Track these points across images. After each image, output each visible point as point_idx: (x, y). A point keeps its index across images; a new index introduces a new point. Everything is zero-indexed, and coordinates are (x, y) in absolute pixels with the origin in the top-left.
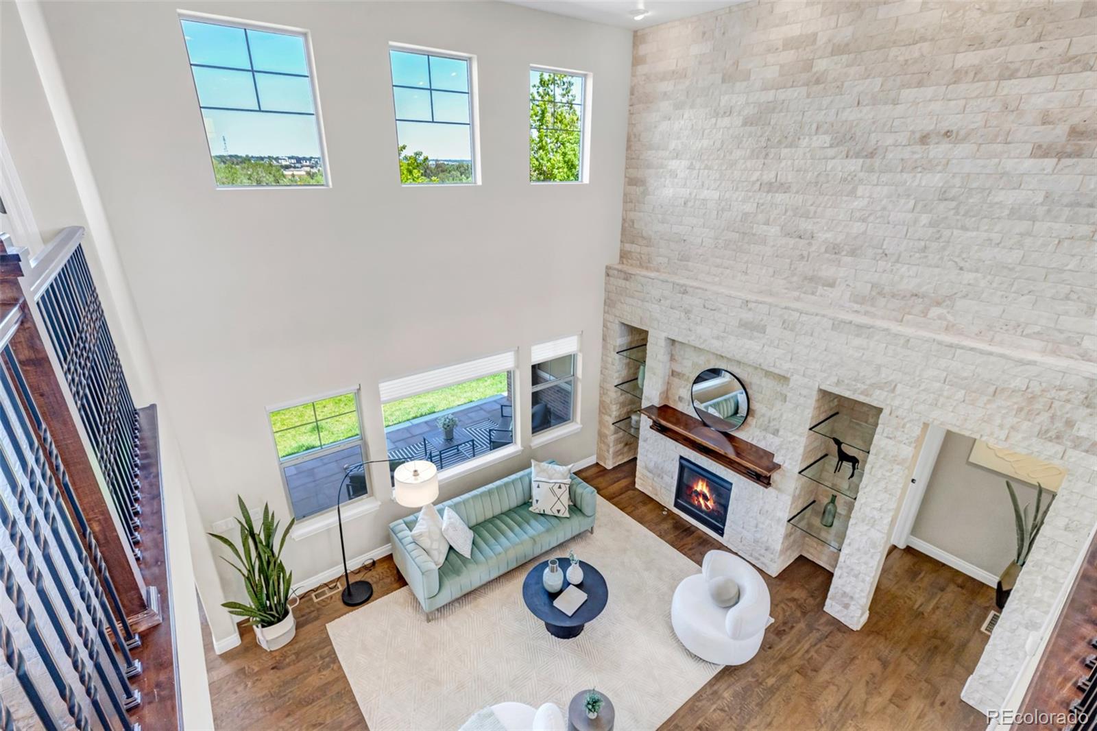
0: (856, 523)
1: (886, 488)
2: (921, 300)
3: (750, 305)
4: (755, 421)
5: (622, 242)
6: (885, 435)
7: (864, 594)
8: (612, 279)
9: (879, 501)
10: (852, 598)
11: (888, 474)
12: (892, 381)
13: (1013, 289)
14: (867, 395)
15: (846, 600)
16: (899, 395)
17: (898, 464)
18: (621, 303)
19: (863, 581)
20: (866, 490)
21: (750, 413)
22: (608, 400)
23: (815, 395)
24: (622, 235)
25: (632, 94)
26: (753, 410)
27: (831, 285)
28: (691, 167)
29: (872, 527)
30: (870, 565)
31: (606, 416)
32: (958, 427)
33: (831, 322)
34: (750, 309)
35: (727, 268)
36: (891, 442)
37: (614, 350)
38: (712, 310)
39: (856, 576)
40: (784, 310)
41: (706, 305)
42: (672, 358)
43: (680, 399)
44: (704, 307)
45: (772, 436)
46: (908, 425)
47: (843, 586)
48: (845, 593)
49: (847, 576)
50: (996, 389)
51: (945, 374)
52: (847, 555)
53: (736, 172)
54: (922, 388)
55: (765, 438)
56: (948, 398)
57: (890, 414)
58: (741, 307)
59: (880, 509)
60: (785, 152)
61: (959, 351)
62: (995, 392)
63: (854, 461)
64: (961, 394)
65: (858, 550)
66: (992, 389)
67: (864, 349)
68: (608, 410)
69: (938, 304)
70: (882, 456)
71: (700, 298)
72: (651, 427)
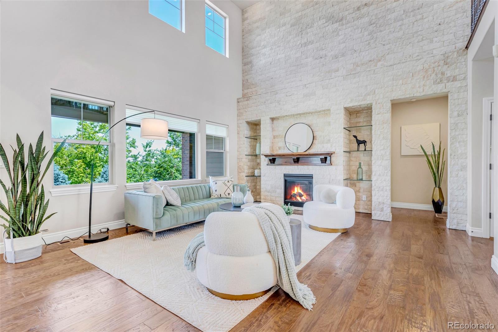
0: (375, 162)
1: (383, 137)
2: (373, 62)
3: (306, 86)
4: (317, 141)
5: (242, 90)
6: (376, 113)
7: (388, 198)
8: (240, 103)
9: (382, 145)
10: (383, 203)
11: (382, 130)
12: (373, 89)
13: (404, 44)
14: (364, 100)
15: (381, 206)
16: (377, 94)
17: (385, 124)
18: (246, 112)
19: (386, 191)
20: (375, 143)
21: (315, 138)
22: (242, 165)
23: (343, 112)
24: (242, 87)
25: (243, 32)
26: (315, 136)
27: (337, 71)
28: (271, 49)
29: (383, 160)
30: (387, 180)
31: (242, 173)
32: (404, 95)
33: (342, 77)
34: (307, 88)
35: (293, 82)
36: (380, 115)
37: (244, 136)
38: (290, 96)
39: (382, 190)
40: (322, 82)
41: (287, 95)
42: (273, 130)
43: (280, 148)
44: (286, 96)
45: (326, 144)
46: (384, 104)
47: (377, 199)
48: (379, 203)
49: (378, 193)
50: (413, 73)
51: (392, 77)
52: (375, 181)
53: (290, 44)
54: (385, 86)
55: (323, 147)
56: (397, 86)
57: (376, 104)
58: (303, 89)
59: (384, 149)
60: (308, 30)
61: (394, 66)
62: (413, 75)
63: (364, 142)
64: (401, 81)
65: (380, 175)
66: (411, 74)
67: (358, 82)
68: (243, 170)
69: (380, 61)
70: (378, 124)
71: (284, 93)
72: (267, 165)
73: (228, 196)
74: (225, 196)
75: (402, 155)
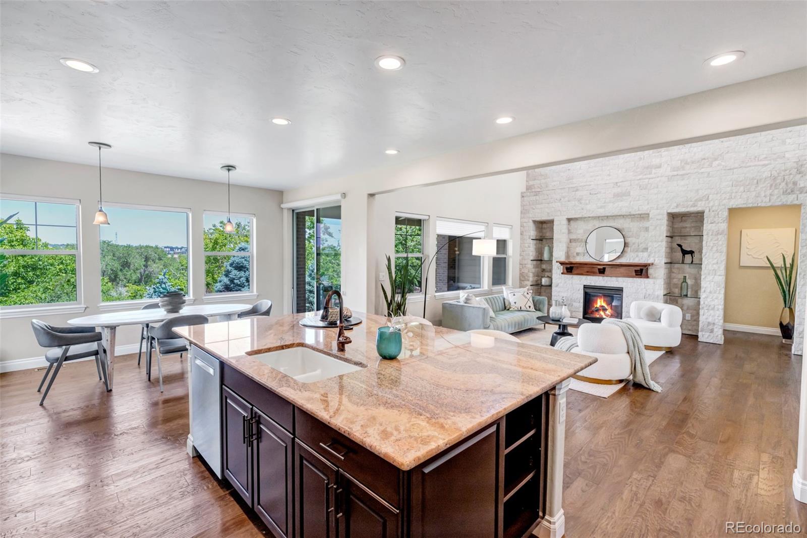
0: (705, 277)
1: (717, 249)
2: (707, 160)
3: (618, 184)
4: (629, 248)
5: (527, 181)
6: (709, 222)
7: (720, 318)
8: (525, 198)
9: (715, 259)
10: (714, 324)
11: (716, 242)
12: (706, 195)
13: (748, 143)
14: (694, 207)
15: (710, 327)
16: (712, 200)
17: (720, 235)
18: (534, 209)
19: (718, 310)
20: (706, 256)
21: (626, 244)
22: (526, 271)
23: (665, 217)
24: (527, 177)
26: (627, 243)
27: (659, 167)
29: (715, 275)
30: (720, 298)
31: (526, 282)
32: (745, 204)
33: (667, 178)
34: (619, 186)
35: (598, 176)
36: (714, 225)
37: (529, 238)
38: (595, 194)
39: (713, 309)
40: (639, 181)
41: (592, 193)
42: (569, 232)
43: (578, 254)
44: (590, 194)
45: (641, 253)
46: (720, 213)
47: (707, 319)
48: (709, 323)
49: (708, 312)
50: (757, 181)
51: (731, 182)
52: (704, 298)
54: (722, 192)
55: (637, 256)
56: (736, 192)
57: (709, 211)
58: (613, 187)
59: (717, 263)
61: (735, 170)
62: (757, 182)
63: (691, 253)
64: (742, 189)
65: (710, 292)
66: (756, 181)
67: (687, 185)
68: (526, 277)
69: (716, 159)
70: (710, 234)
71: (587, 190)
72: (562, 273)
73: (528, 309)
74: (525, 309)
75: (741, 265)
